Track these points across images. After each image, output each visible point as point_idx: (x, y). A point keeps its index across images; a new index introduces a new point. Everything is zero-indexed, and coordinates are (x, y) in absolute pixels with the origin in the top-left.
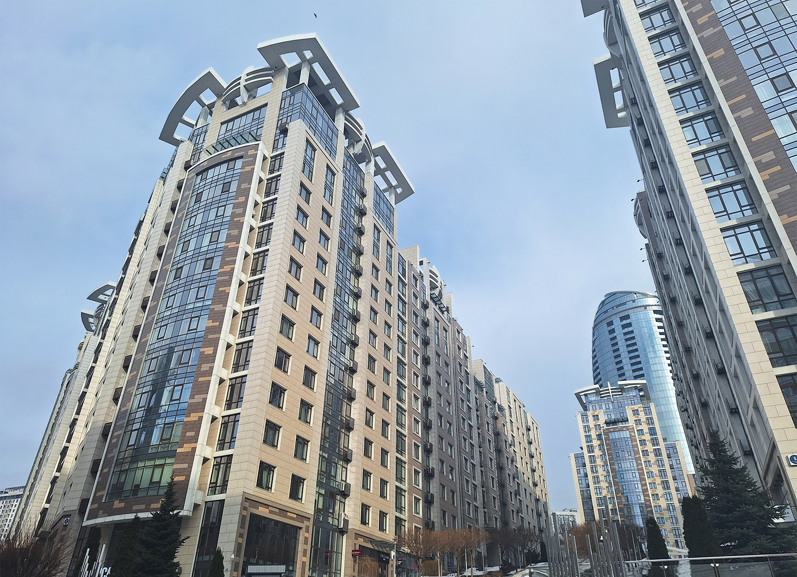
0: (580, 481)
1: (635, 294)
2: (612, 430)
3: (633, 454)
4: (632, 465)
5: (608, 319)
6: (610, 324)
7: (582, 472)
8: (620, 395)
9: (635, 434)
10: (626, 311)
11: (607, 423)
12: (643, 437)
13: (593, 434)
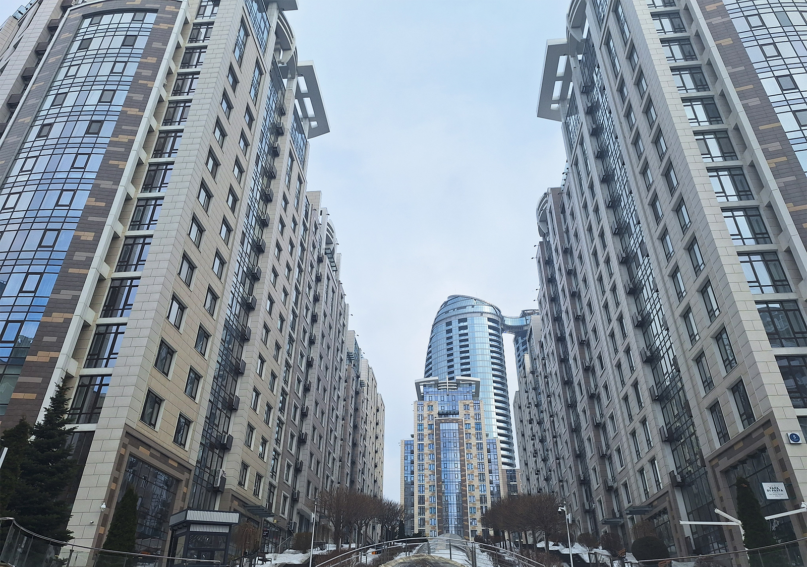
0: (406, 467)
1: (475, 300)
2: (443, 421)
3: (458, 446)
4: (456, 456)
5: (447, 319)
6: (449, 324)
7: (409, 459)
8: (456, 389)
9: (463, 427)
10: (465, 315)
11: (440, 414)
12: (469, 431)
13: (425, 423)
